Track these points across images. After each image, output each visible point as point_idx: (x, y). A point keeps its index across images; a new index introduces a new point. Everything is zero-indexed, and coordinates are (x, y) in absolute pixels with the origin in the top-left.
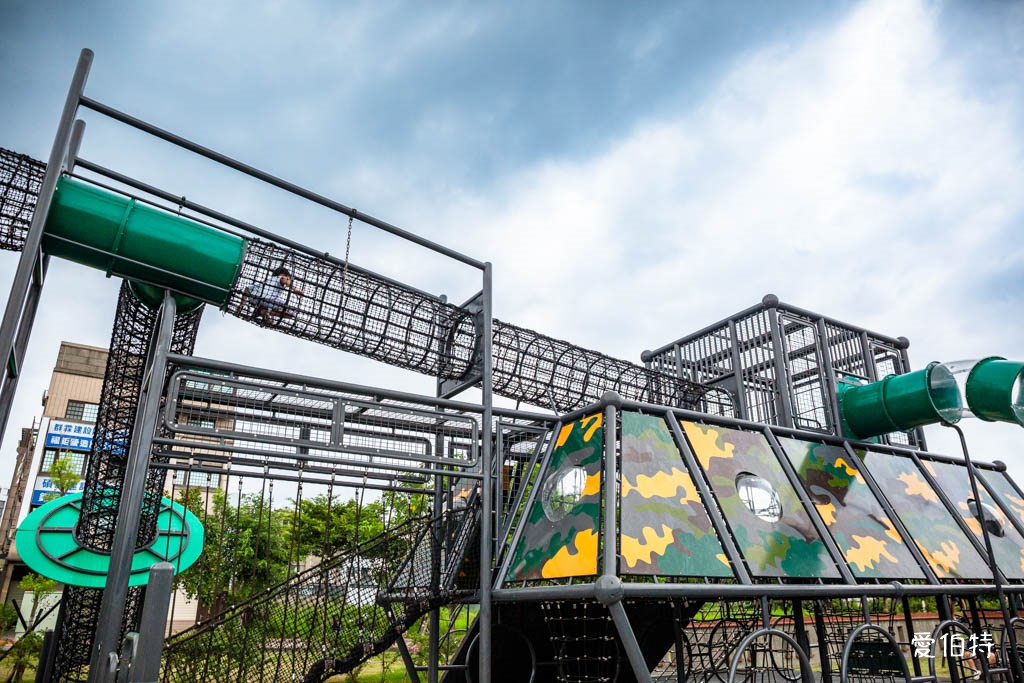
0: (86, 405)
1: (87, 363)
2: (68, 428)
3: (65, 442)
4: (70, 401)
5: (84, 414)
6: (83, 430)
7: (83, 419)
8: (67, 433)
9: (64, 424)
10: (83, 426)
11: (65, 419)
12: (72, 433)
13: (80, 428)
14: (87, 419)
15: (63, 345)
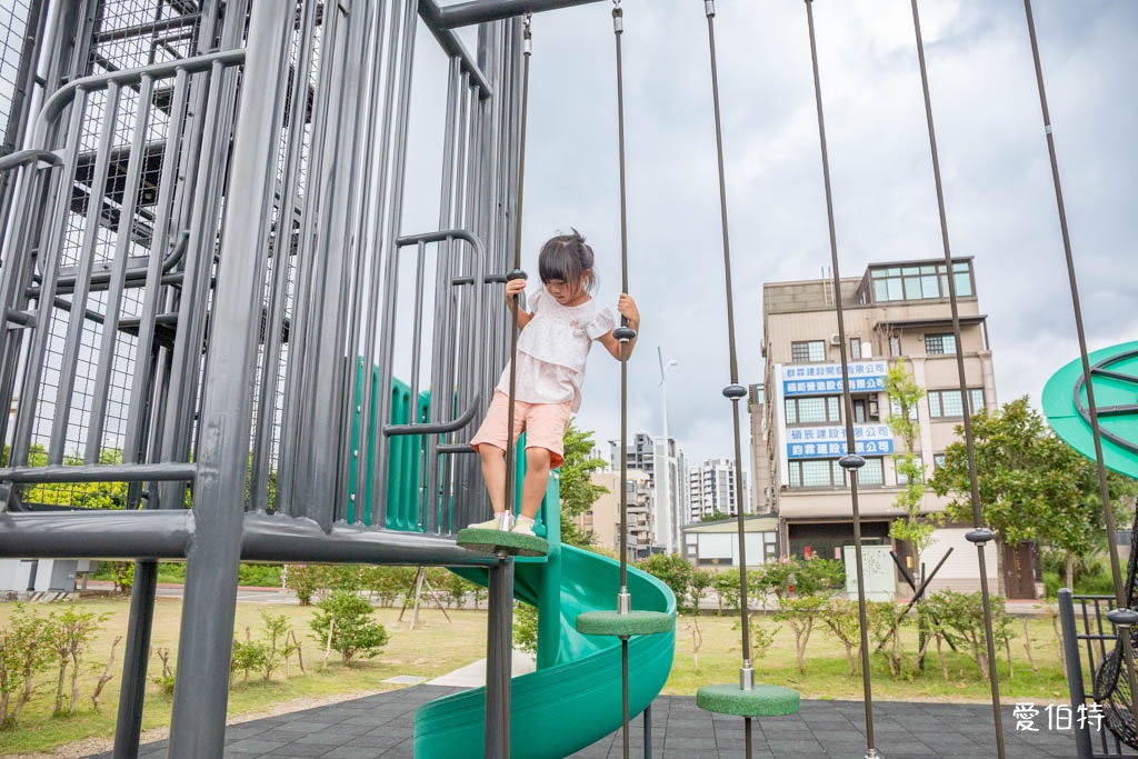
0: (810, 344)
1: (794, 300)
2: (801, 372)
3: (801, 387)
4: (793, 343)
5: (811, 355)
6: (815, 371)
7: (811, 359)
8: (801, 378)
9: (795, 368)
10: (815, 367)
11: (793, 363)
12: (805, 377)
13: (812, 370)
14: (816, 359)
15: (765, 288)
